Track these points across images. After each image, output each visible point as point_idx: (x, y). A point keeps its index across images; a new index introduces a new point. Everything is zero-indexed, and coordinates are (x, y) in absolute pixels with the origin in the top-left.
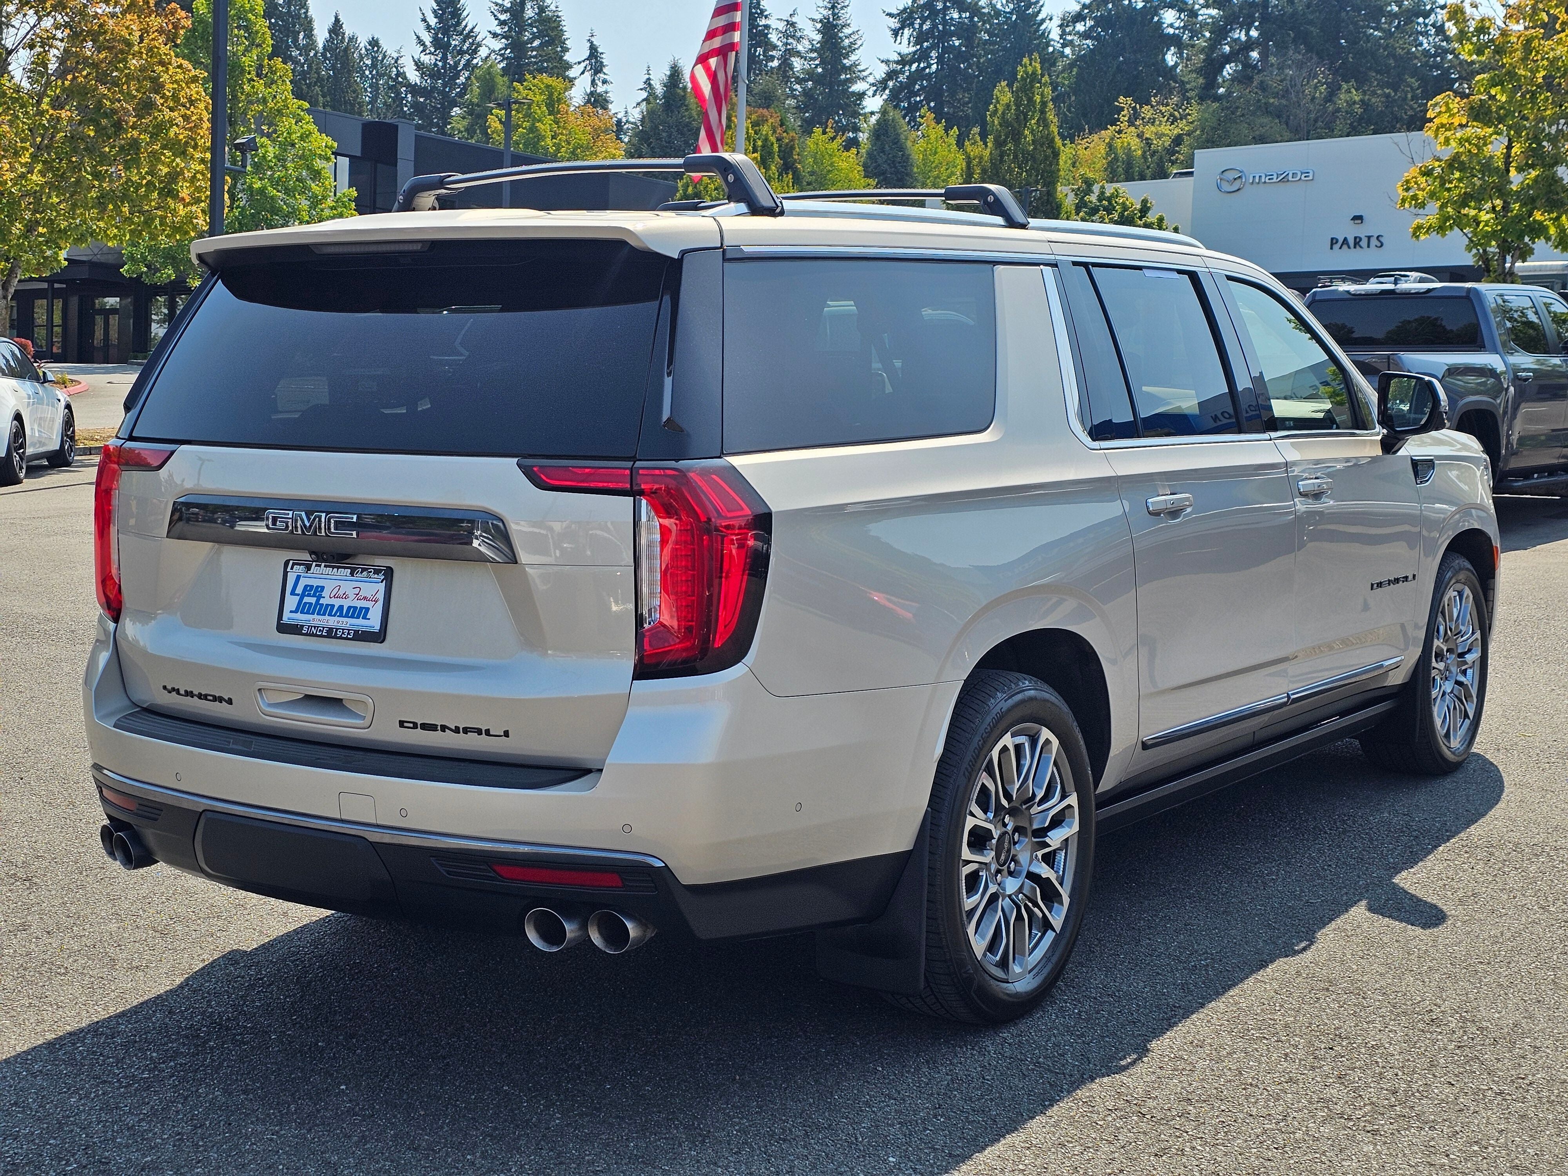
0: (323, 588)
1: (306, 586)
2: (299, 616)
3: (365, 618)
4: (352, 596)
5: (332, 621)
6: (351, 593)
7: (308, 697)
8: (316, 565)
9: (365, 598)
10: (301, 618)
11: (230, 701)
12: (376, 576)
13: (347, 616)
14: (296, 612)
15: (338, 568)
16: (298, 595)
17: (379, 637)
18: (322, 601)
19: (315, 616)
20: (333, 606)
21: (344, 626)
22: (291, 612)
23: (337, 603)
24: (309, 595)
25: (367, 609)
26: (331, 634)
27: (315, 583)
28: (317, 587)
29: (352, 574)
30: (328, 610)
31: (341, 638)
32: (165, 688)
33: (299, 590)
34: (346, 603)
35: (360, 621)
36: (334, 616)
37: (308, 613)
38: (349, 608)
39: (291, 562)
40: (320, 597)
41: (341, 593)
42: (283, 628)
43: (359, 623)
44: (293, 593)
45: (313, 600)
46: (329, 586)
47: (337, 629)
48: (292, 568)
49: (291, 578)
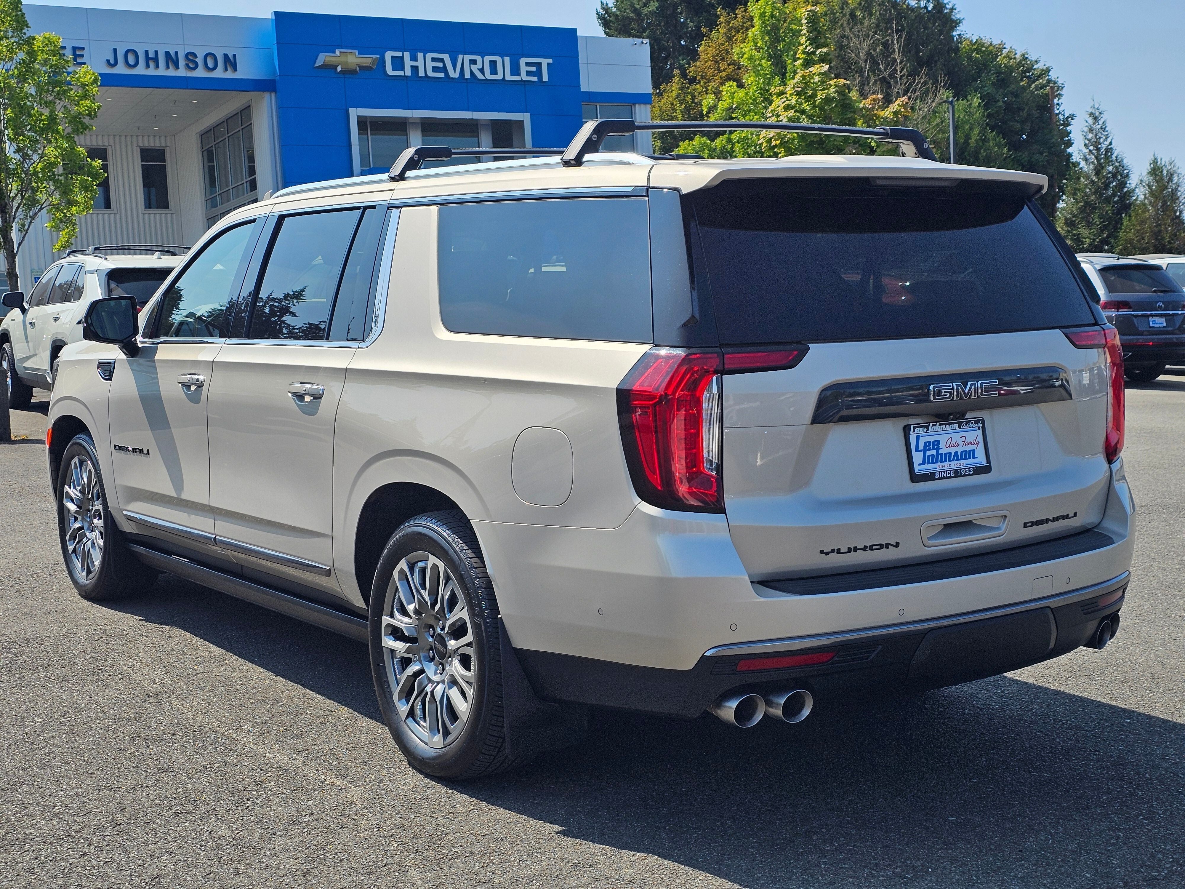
0: (938, 442)
1: (925, 443)
2: (926, 466)
3: (974, 457)
4: (961, 444)
5: (954, 465)
6: (960, 441)
7: (948, 527)
8: (933, 425)
9: (970, 443)
10: (929, 468)
11: (897, 545)
12: (976, 425)
13: (962, 459)
14: (923, 463)
15: (949, 424)
16: (921, 451)
17: (986, 469)
18: (941, 452)
19: (939, 464)
20: (951, 453)
21: (962, 467)
22: (919, 465)
23: (952, 450)
24: (929, 449)
25: (974, 451)
26: (957, 474)
27: (931, 439)
28: (934, 442)
29: (960, 427)
30: (947, 457)
31: (965, 475)
32: (822, 552)
33: (921, 447)
34: (959, 450)
35: (972, 461)
36: (953, 460)
37: (932, 463)
38: (962, 452)
39: (912, 426)
40: (938, 449)
41: (953, 442)
42: (915, 478)
44: (917, 450)
45: (934, 452)
46: (943, 439)
47: (961, 470)
48: (914, 431)
49: (913, 438)
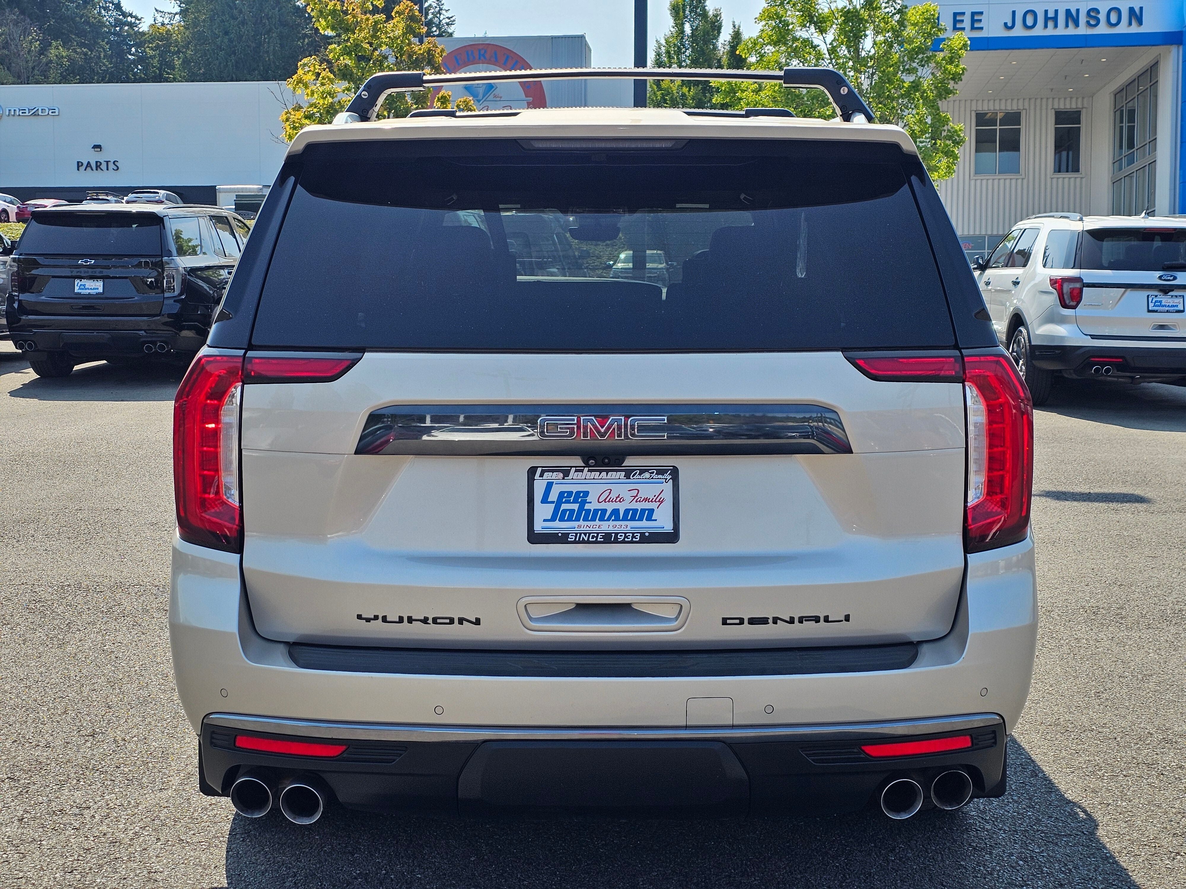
0: (586, 494)
1: (561, 494)
2: (557, 524)
3: (649, 519)
4: (629, 499)
5: (607, 526)
6: (627, 496)
7: (581, 607)
8: (576, 471)
9: (646, 500)
10: (561, 526)
11: (478, 622)
12: (660, 476)
13: (625, 519)
14: (553, 519)
15: (607, 472)
16: (553, 502)
17: (672, 537)
18: (587, 506)
19: (581, 522)
20: (605, 510)
21: (623, 529)
22: (545, 520)
23: (610, 507)
24: (568, 502)
25: (651, 511)
26: (608, 538)
27: (575, 488)
28: (578, 493)
29: (627, 476)
30: (601, 515)
31: (623, 542)
32: (359, 617)
33: (553, 497)
34: (622, 507)
35: (644, 523)
36: (608, 520)
37: (569, 520)
38: (627, 510)
39: (539, 470)
40: (584, 502)
41: (613, 496)
42: (534, 538)
43: (644, 525)
44: (545, 500)
45: (574, 506)
46: (595, 491)
47: (616, 534)
48: (541, 475)
49: (540, 486)
